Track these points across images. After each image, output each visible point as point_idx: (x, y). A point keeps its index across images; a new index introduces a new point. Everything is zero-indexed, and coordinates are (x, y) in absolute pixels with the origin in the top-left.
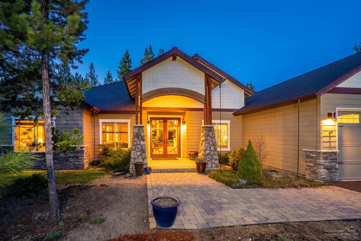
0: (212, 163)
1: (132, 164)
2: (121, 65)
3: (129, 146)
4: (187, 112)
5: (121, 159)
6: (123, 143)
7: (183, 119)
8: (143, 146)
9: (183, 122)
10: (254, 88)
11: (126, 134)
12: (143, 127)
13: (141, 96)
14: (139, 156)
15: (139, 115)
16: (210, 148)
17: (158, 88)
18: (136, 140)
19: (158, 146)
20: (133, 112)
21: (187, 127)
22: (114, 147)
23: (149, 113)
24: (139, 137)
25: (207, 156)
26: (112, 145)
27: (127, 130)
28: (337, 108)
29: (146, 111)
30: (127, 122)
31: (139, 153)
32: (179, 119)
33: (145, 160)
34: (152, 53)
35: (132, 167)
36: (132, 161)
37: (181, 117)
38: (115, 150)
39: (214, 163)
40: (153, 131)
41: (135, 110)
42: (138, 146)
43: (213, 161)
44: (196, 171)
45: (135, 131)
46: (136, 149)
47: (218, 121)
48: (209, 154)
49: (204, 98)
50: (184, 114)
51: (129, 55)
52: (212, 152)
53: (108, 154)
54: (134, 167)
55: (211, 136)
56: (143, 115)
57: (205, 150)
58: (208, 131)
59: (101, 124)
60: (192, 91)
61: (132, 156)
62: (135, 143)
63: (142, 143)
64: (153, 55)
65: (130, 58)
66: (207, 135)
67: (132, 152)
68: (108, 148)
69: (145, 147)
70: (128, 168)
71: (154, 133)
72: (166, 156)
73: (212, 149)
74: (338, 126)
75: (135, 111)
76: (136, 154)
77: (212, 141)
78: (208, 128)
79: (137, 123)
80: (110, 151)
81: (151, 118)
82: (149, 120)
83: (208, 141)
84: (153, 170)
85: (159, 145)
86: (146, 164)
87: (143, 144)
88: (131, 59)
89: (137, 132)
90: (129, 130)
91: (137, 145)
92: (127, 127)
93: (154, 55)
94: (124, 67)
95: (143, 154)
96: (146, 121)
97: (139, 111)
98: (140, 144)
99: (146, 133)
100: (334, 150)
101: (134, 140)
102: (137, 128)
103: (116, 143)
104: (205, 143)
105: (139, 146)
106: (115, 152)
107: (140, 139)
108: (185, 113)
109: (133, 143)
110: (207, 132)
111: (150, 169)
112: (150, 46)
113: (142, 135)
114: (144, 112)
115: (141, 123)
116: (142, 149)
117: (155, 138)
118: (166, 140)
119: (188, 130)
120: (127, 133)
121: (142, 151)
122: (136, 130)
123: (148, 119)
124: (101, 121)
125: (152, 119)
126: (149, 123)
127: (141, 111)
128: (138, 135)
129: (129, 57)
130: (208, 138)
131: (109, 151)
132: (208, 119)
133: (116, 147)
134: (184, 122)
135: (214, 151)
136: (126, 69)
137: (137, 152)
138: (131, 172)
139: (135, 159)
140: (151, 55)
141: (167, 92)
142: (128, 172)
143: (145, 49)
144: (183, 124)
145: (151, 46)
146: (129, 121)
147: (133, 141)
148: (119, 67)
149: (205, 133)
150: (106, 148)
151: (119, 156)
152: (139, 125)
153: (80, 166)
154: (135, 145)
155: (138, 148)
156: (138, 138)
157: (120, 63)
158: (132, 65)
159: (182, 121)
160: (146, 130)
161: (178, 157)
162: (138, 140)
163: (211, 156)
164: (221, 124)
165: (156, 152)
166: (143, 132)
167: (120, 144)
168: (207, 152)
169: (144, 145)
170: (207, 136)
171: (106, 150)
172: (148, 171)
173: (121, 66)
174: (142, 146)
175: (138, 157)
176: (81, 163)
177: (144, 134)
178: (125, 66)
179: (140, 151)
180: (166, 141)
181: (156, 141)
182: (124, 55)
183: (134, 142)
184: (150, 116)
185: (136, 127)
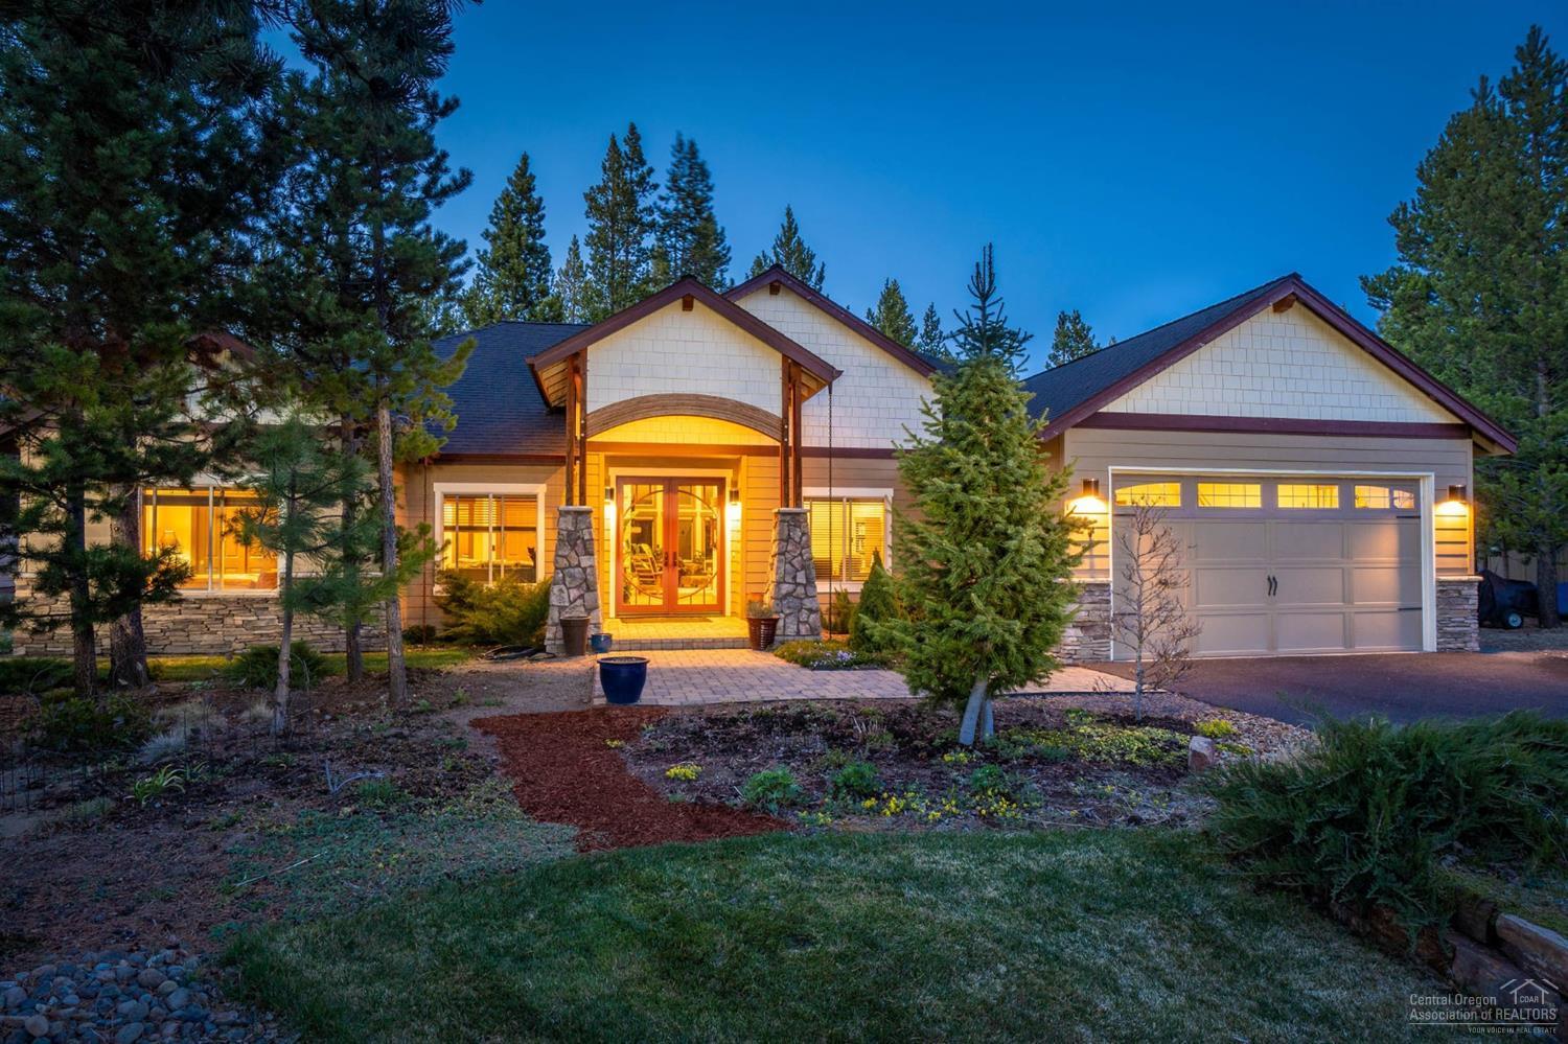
0: (799, 622)
1: (555, 625)
2: (496, 224)
3: (541, 575)
4: (744, 458)
5: (516, 613)
6: (517, 565)
7: (735, 484)
8: (588, 570)
9: (731, 492)
10: (1090, 335)
11: (531, 534)
12: (589, 512)
13: (584, 416)
14: (575, 600)
15: (577, 468)
16: (795, 578)
17: (637, 394)
18: (565, 551)
19: (653, 583)
20: (559, 461)
21: (746, 510)
22: (487, 580)
23: (612, 461)
24: (576, 544)
25: (785, 602)
26: (482, 572)
27: (536, 522)
28: (1110, 468)
29: (602, 455)
30: (534, 492)
31: (574, 593)
32: (720, 482)
33: (593, 614)
34: (642, 163)
35: (551, 633)
36: (554, 615)
37: (728, 474)
38: (490, 590)
39: (806, 622)
40: (635, 523)
41: (565, 454)
42: (572, 570)
43: (804, 616)
44: (748, 644)
45: (563, 526)
46: (568, 579)
47: (824, 492)
48: (789, 594)
49: (778, 425)
50: (734, 465)
51: (533, 177)
52: (800, 590)
53: (469, 600)
54: (560, 634)
55: (797, 539)
56: (589, 469)
57: (778, 583)
58: (789, 525)
59: (438, 498)
60: (742, 405)
61: (554, 600)
62: (563, 563)
63: (585, 561)
64: (645, 169)
65: (535, 195)
66: (785, 537)
67: (555, 589)
68: (466, 581)
69: (594, 575)
70: (543, 638)
71: (638, 530)
72: (672, 611)
73: (798, 580)
74: (1115, 515)
75: (563, 457)
76: (565, 595)
77: (801, 554)
78: (788, 518)
79: (569, 501)
80: (475, 593)
81: (618, 478)
82: (613, 485)
83: (788, 555)
84: (619, 642)
85: (659, 579)
86: (597, 625)
87: (589, 563)
88: (541, 199)
89: (571, 528)
90: (541, 521)
91: (570, 566)
92: (536, 507)
93: (651, 171)
94: (510, 236)
95: (586, 596)
96: (603, 488)
97: (577, 458)
98: (579, 566)
99: (601, 529)
100: (1100, 579)
101: (560, 553)
102: (570, 518)
103: (494, 566)
104: (779, 561)
105: (577, 570)
106: (492, 597)
107: (580, 548)
108: (738, 461)
109: (556, 562)
110: (786, 529)
111: (608, 637)
112: (633, 129)
113: (587, 537)
114: (595, 460)
115: (583, 502)
116: (586, 580)
117: (642, 551)
118: (675, 554)
119: (746, 520)
120: (534, 529)
121: (584, 585)
122: (567, 524)
123: (607, 482)
124: (439, 488)
125: (621, 480)
126: (612, 497)
127: (582, 459)
128: (573, 537)
129: (534, 190)
130: (789, 548)
131: (471, 591)
132: (791, 487)
133: (494, 579)
134: (735, 495)
135: (805, 586)
136: (520, 244)
137: (568, 589)
138: (548, 649)
139: (562, 609)
140: (637, 169)
141: (664, 407)
142: (542, 649)
143: (609, 142)
144: (731, 500)
145: (639, 131)
146: (540, 490)
147: (557, 555)
148: (486, 235)
149: (780, 533)
150: (462, 582)
151: (508, 604)
152: (576, 506)
153: (373, 640)
154: (562, 569)
155: (572, 576)
156: (573, 547)
157: (491, 217)
158: (544, 224)
159: (728, 489)
160: (600, 520)
161: (716, 615)
162: (573, 554)
163: (797, 602)
164: (831, 499)
165: (638, 600)
166: (589, 527)
167: (508, 569)
168: (786, 588)
169: (591, 566)
170: (787, 541)
171: (460, 587)
172: (603, 645)
173: (493, 229)
174: (584, 569)
175: (571, 603)
176: (376, 632)
177: (590, 534)
178: (516, 232)
179: (578, 587)
180: (675, 558)
181: (645, 564)
182: (509, 180)
183: (560, 559)
184: (614, 472)
185: (568, 512)
